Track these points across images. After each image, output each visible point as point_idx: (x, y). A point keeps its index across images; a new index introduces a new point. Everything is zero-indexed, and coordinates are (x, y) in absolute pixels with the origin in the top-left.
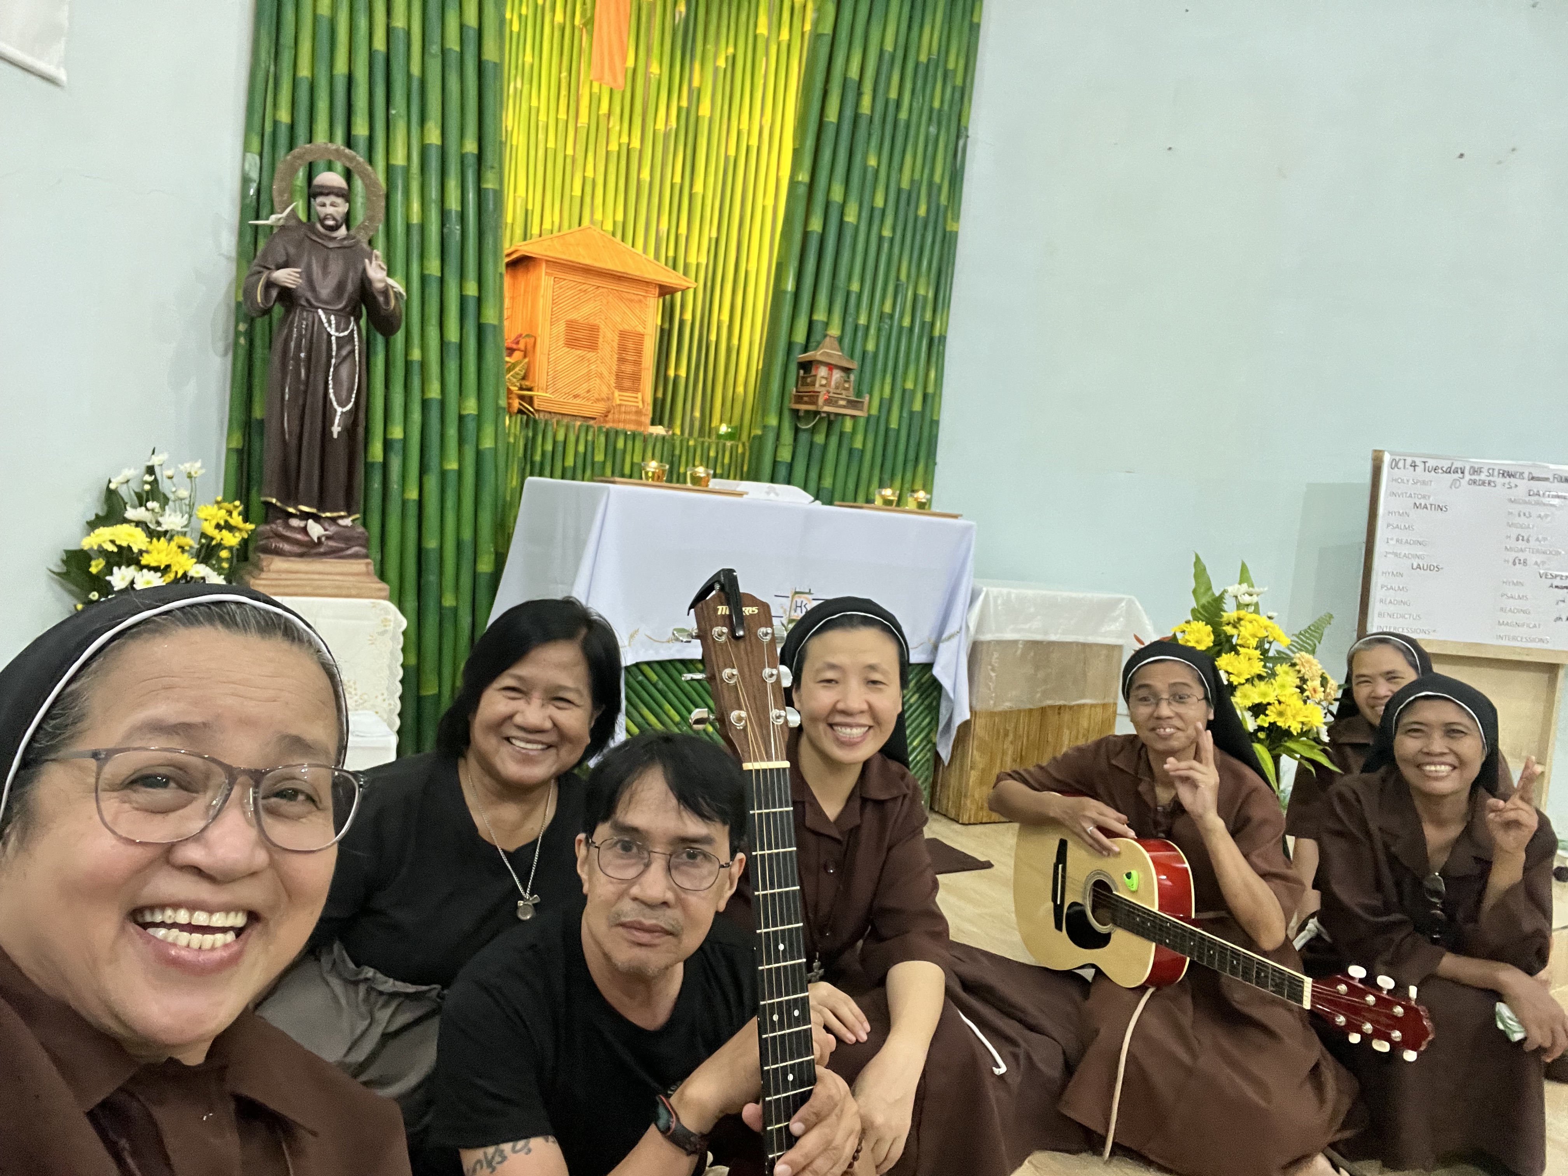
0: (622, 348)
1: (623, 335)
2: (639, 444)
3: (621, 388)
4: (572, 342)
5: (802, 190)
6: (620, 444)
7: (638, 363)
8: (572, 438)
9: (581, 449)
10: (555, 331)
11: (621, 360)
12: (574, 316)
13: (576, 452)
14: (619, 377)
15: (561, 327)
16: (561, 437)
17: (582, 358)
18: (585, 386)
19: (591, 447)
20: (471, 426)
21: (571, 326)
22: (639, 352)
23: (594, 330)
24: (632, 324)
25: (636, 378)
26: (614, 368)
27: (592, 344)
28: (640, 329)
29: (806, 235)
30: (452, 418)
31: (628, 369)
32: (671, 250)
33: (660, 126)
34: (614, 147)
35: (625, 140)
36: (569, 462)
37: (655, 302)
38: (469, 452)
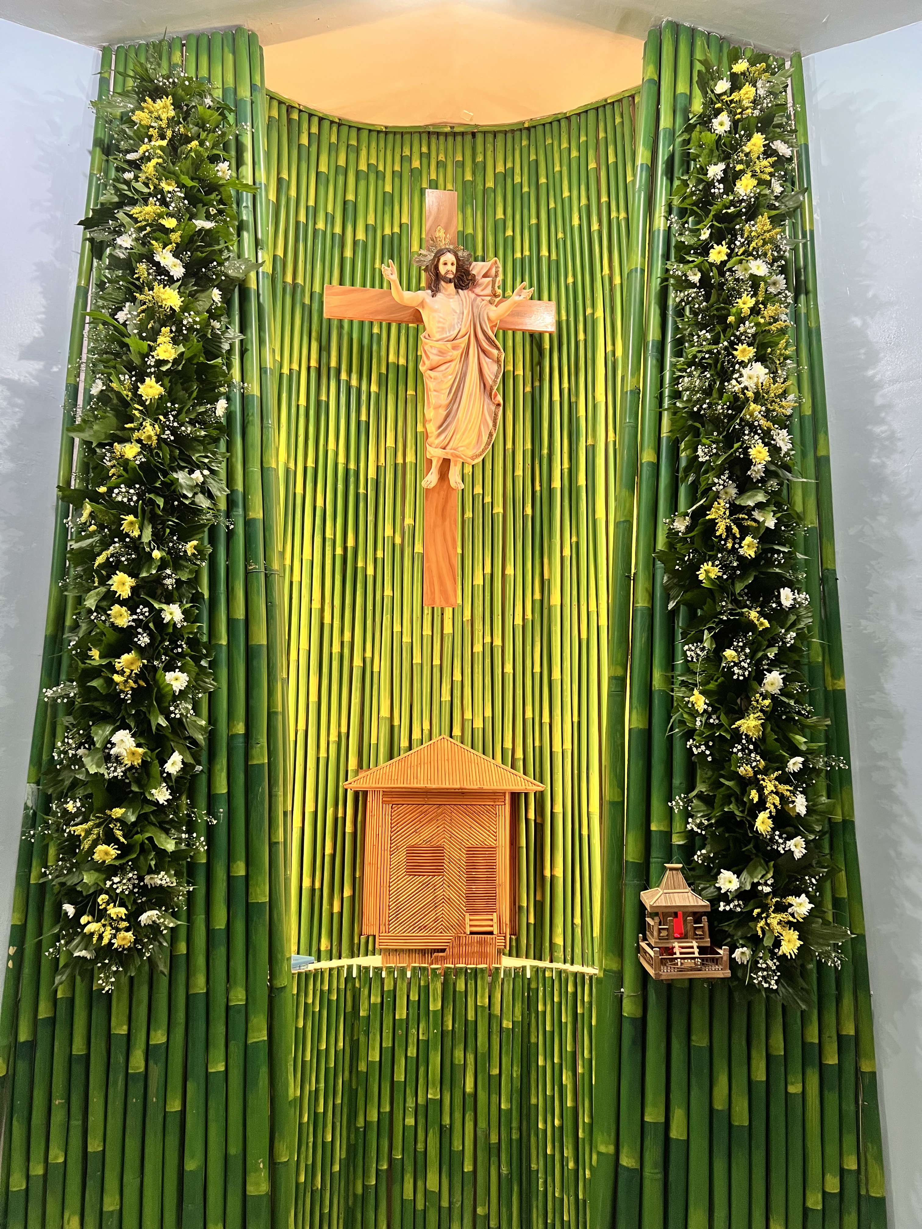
0: (471, 866)
1: (472, 852)
2: (481, 983)
3: (473, 911)
4: (413, 869)
6: (461, 986)
7: (491, 880)
9: (414, 998)
10: (394, 861)
11: (471, 880)
12: (415, 840)
13: (408, 1002)
14: (470, 898)
15: (402, 855)
17: (426, 885)
18: (432, 915)
19: (425, 991)
21: (412, 851)
22: (491, 868)
23: (438, 852)
24: (480, 837)
25: (491, 898)
26: (464, 888)
27: (438, 869)
28: (490, 842)
30: (219, 1013)
31: (479, 888)
32: (537, 744)
33: (519, 621)
34: (478, 648)
35: (488, 639)
36: (401, 1013)
37: (506, 810)
38: (236, 1049)
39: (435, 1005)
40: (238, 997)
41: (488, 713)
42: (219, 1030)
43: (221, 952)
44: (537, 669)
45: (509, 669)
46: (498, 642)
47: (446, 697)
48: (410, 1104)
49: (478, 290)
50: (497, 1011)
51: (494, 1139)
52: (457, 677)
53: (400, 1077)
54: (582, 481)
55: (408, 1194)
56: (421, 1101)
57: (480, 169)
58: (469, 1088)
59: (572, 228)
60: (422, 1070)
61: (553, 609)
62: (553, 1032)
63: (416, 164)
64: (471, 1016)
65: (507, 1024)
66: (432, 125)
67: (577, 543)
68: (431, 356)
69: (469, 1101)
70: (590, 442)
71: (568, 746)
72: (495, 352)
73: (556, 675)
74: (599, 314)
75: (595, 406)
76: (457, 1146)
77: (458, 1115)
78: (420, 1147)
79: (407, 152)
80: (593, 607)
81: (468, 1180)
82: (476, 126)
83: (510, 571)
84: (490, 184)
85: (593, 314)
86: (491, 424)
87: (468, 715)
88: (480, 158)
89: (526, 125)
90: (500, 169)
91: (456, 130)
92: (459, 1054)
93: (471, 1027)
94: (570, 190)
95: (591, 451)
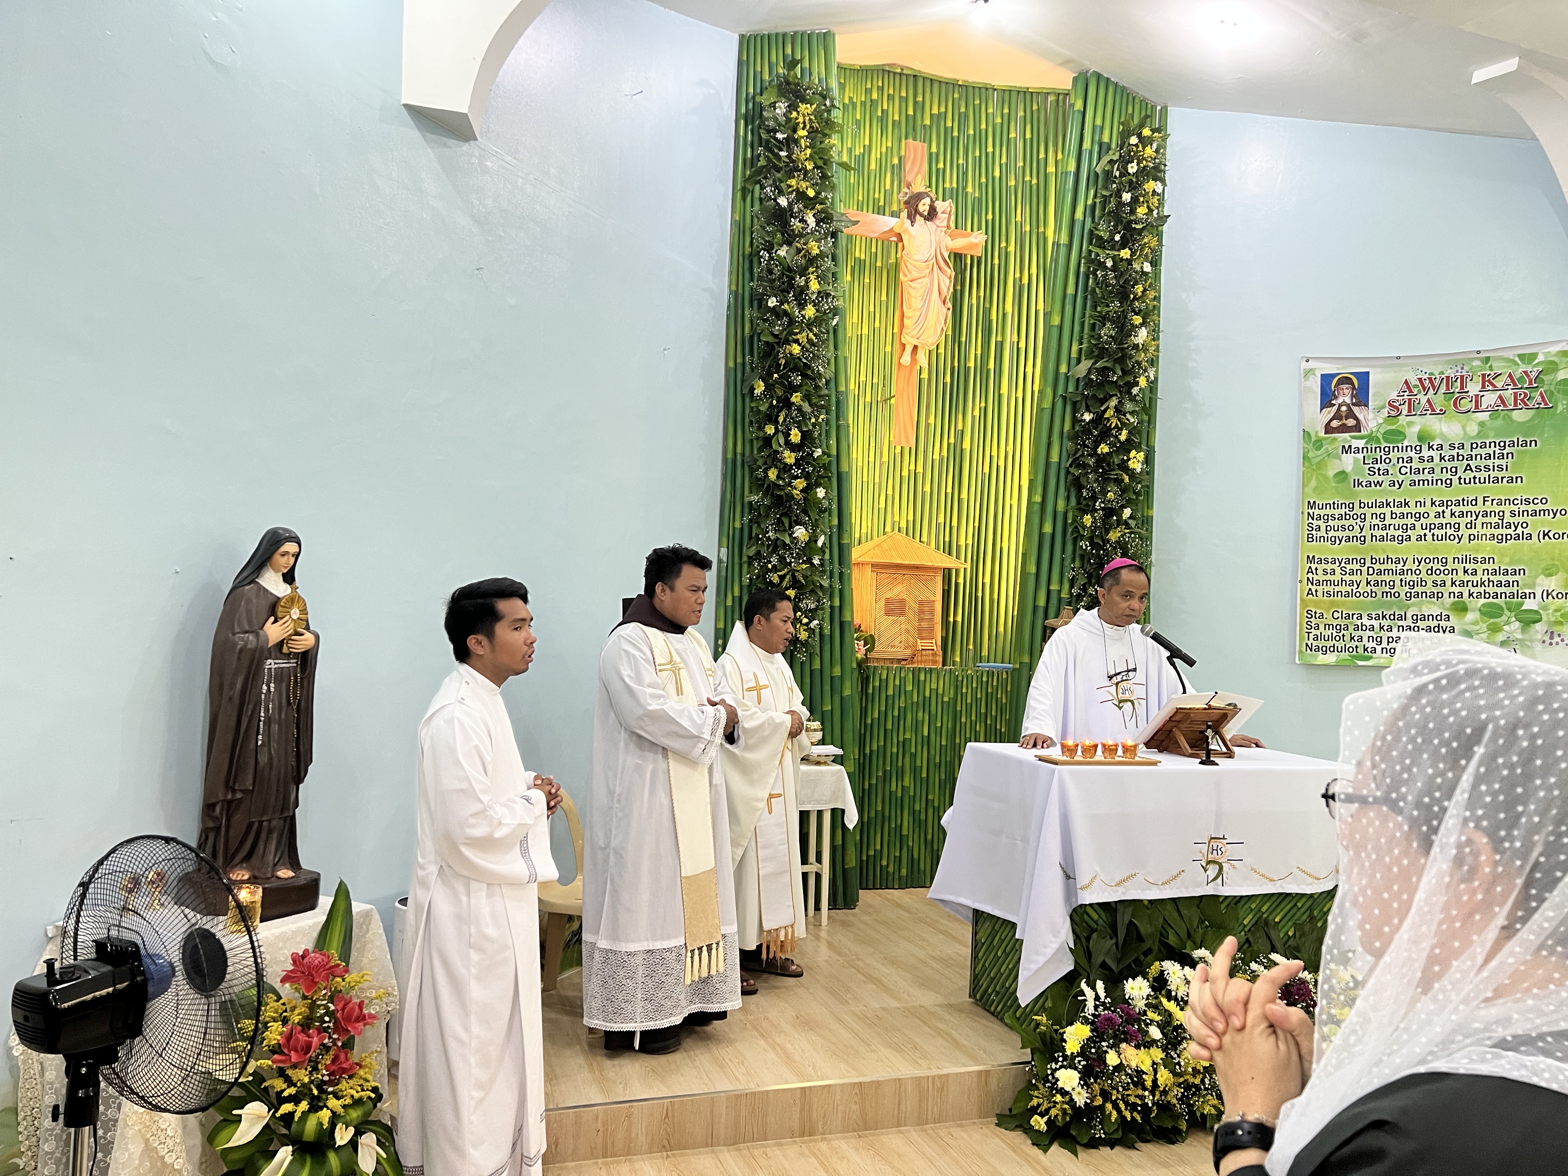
0: (921, 612)
1: (921, 603)
2: (934, 676)
3: (921, 637)
4: (889, 612)
5: (1037, 508)
6: (922, 677)
7: (931, 619)
8: (891, 677)
9: (897, 683)
10: (878, 606)
11: (921, 620)
12: (889, 595)
13: (894, 685)
14: (920, 630)
15: (882, 603)
16: (884, 676)
17: (895, 622)
18: (899, 639)
19: (903, 680)
20: (837, 683)
21: (888, 601)
22: (932, 612)
23: (903, 602)
24: (926, 595)
25: (931, 629)
26: (916, 624)
27: (902, 612)
28: (931, 598)
29: (1041, 535)
30: (827, 679)
31: (925, 624)
32: (947, 539)
33: (936, 456)
34: (905, 473)
35: (912, 467)
36: (890, 692)
37: (939, 579)
38: (837, 698)
39: (909, 688)
40: (837, 671)
41: (911, 518)
42: (827, 688)
43: (827, 648)
44: (949, 490)
45: (927, 488)
46: (920, 469)
47: (882, 505)
48: (895, 740)
49: (937, 222)
50: (940, 691)
51: (938, 760)
52: (890, 492)
53: (889, 726)
54: (991, 366)
55: (894, 788)
56: (901, 739)
57: (919, 107)
58: (926, 733)
59: (993, 178)
60: (902, 723)
61: (964, 452)
62: (971, 704)
63: (875, 96)
64: (927, 694)
65: (946, 699)
66: (888, 65)
67: (985, 408)
68: (913, 272)
69: (925, 740)
70: (999, 339)
71: (970, 541)
72: (949, 271)
73: (964, 495)
74: (1012, 249)
75: (1004, 315)
76: (918, 763)
77: (919, 748)
78: (900, 764)
79: (869, 86)
80: (995, 453)
81: (924, 782)
82: (919, 71)
83: (932, 420)
84: (927, 122)
85: (1007, 247)
86: (943, 322)
87: (897, 519)
88: (920, 99)
89: (960, 83)
90: (935, 111)
91: (905, 72)
92: (920, 714)
93: (927, 700)
94: (994, 147)
95: (1000, 346)
